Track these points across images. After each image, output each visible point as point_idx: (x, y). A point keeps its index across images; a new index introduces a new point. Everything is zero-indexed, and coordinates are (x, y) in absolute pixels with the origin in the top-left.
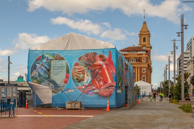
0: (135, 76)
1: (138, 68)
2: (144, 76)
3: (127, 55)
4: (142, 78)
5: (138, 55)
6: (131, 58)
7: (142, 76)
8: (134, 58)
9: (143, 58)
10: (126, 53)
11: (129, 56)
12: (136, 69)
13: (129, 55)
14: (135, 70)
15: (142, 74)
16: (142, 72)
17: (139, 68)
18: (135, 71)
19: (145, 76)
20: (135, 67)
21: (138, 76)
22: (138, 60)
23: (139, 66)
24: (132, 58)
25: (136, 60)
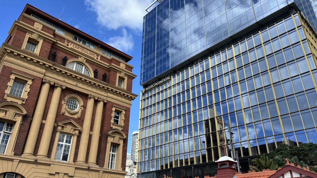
0: (80, 133)
1: (96, 102)
2: (116, 141)
4: (109, 145)
5: (103, 58)
7: (110, 140)
8: (87, 61)
9: (118, 75)
12: (91, 103)
13: (70, 47)
14: (85, 107)
15: (112, 129)
17: (100, 106)
18: (83, 113)
19: (121, 142)
20: (86, 95)
21: (90, 137)
22: (100, 76)
23: (102, 95)
25: (94, 72)
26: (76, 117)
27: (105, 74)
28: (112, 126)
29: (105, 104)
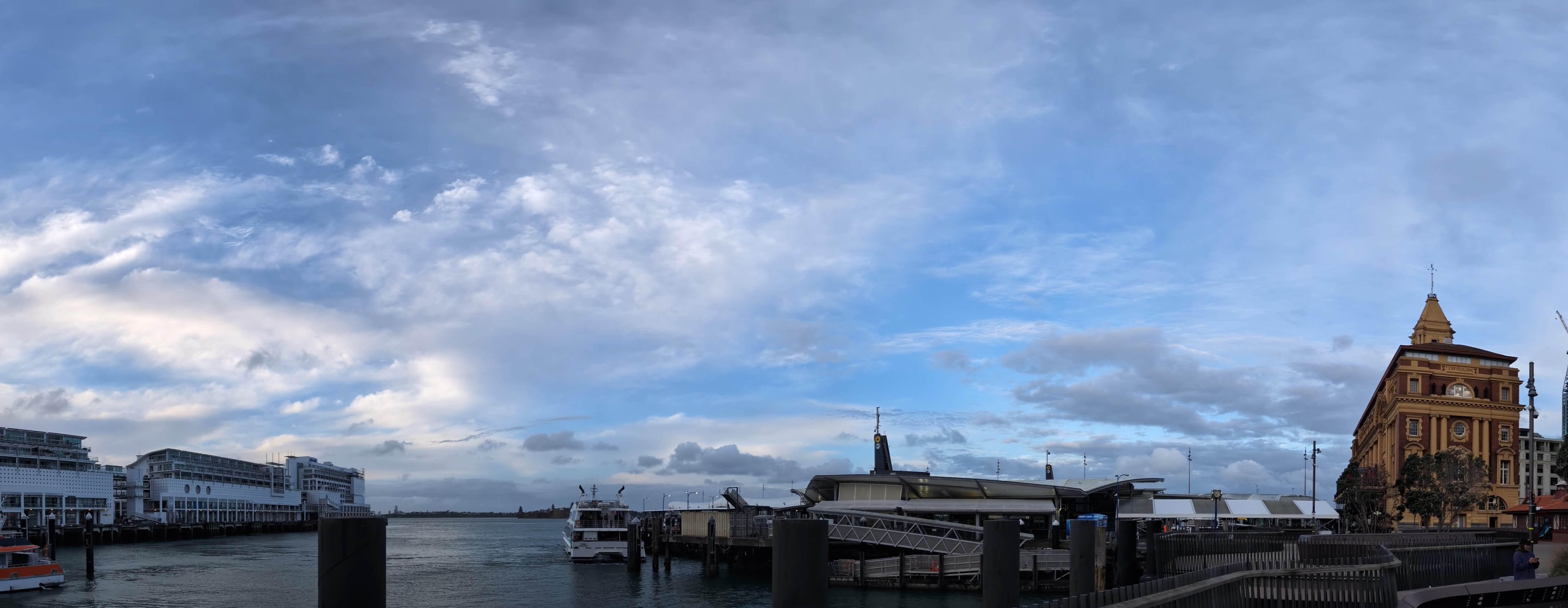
1: (1481, 422)
2: (1506, 458)
3: (1436, 366)
5: (1482, 370)
6: (1454, 379)
7: (1500, 458)
8: (1466, 380)
9: (1501, 386)
10: (1434, 359)
11: (1445, 372)
12: (1476, 424)
13: (1447, 370)
14: (1471, 429)
15: (1500, 447)
16: (1500, 439)
17: (1486, 425)
18: (1471, 436)
19: (1512, 459)
20: (1471, 418)
22: (1481, 393)
23: (1486, 414)
24: (1458, 381)
25: (1474, 390)
26: (1464, 441)
27: (1486, 388)
28: (1500, 444)
29: (1490, 423)
